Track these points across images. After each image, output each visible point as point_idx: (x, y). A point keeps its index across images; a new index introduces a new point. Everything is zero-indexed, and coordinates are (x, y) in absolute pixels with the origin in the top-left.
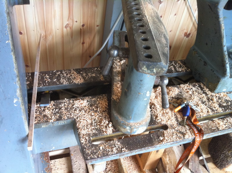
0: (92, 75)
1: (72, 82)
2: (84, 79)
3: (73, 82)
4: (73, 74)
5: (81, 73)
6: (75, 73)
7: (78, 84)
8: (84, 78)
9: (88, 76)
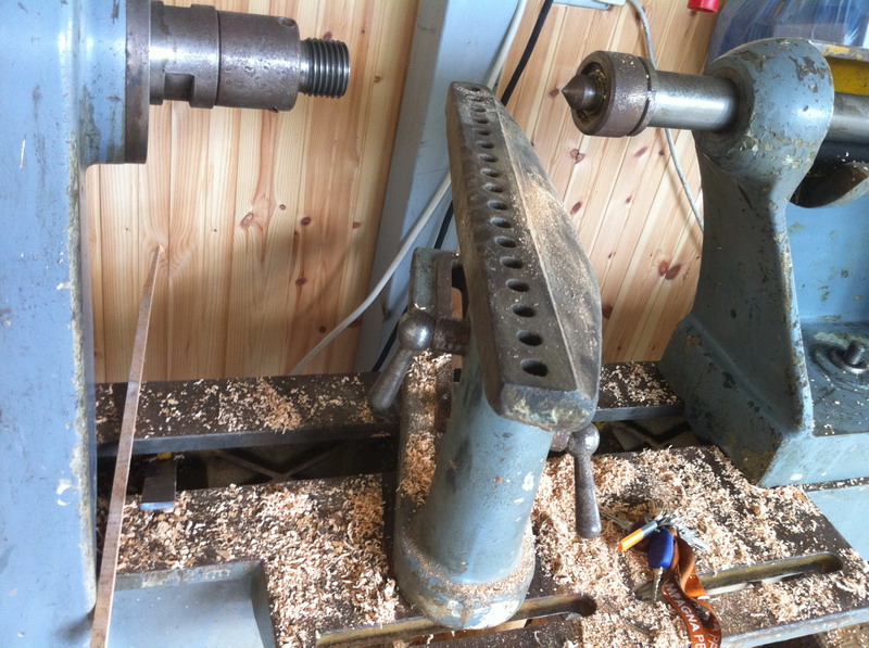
0: (332, 402)
1: (257, 423)
2: (303, 417)
3: (262, 423)
4: (263, 394)
5: (293, 391)
6: (271, 391)
7: (280, 432)
8: (301, 411)
9: (316, 405)
